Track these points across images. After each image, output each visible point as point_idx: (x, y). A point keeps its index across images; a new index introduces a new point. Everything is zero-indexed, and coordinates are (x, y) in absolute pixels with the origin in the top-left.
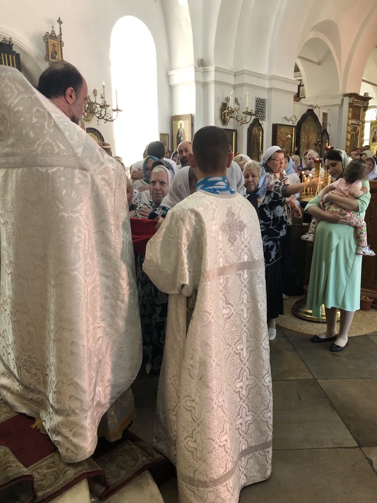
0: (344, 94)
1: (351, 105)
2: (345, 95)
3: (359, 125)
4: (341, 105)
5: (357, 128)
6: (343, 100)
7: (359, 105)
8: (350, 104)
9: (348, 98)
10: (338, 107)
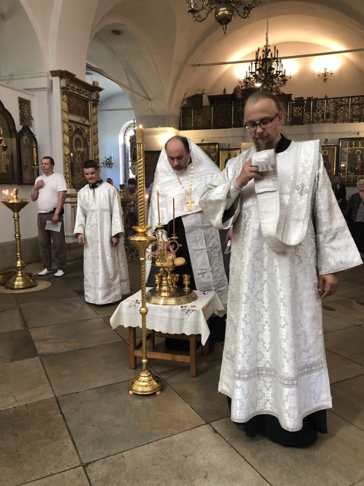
0: (50, 72)
1: (64, 90)
2: (54, 73)
3: (88, 126)
4: (50, 89)
5: (84, 130)
6: (51, 82)
7: (82, 95)
8: (62, 88)
9: (58, 78)
10: (46, 93)
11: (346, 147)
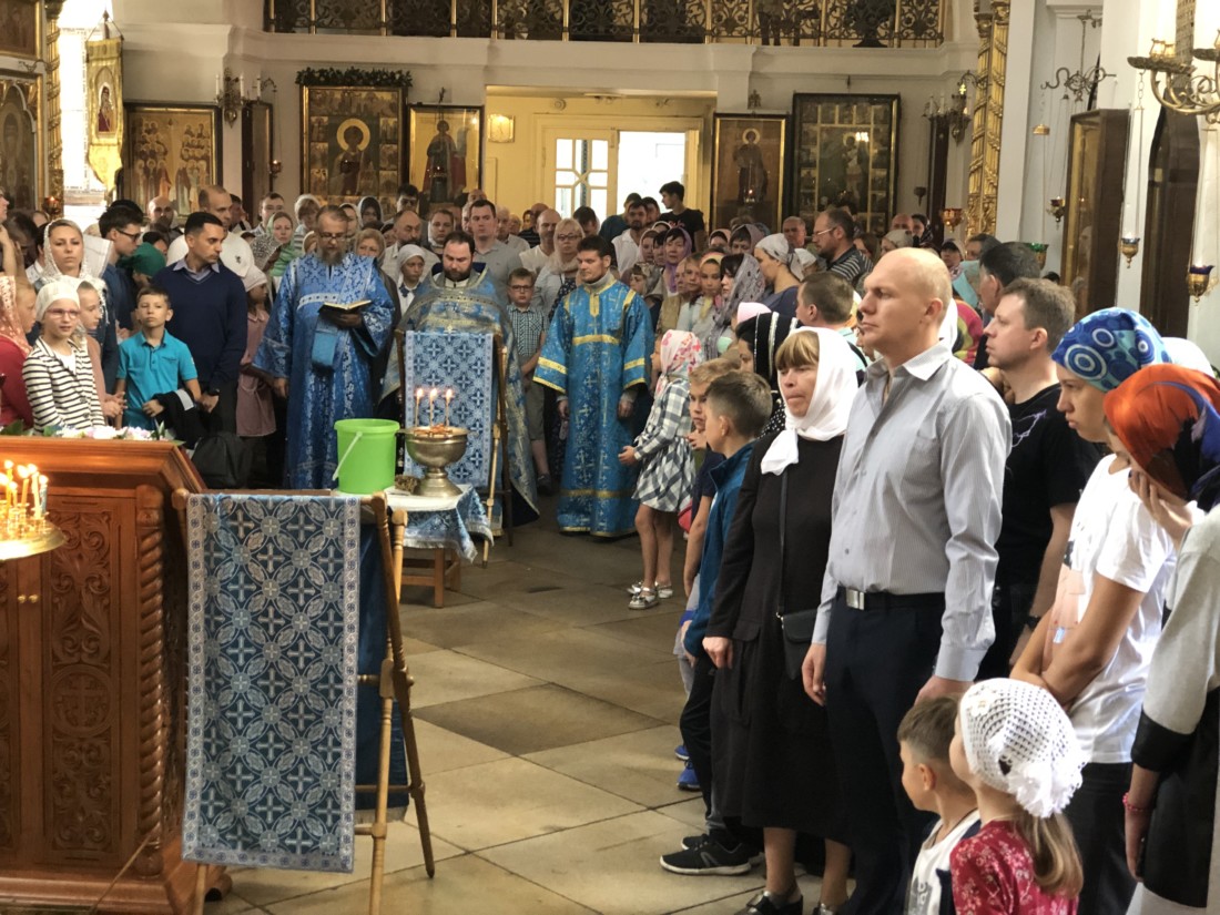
5: (25, 90)
11: (815, 122)
